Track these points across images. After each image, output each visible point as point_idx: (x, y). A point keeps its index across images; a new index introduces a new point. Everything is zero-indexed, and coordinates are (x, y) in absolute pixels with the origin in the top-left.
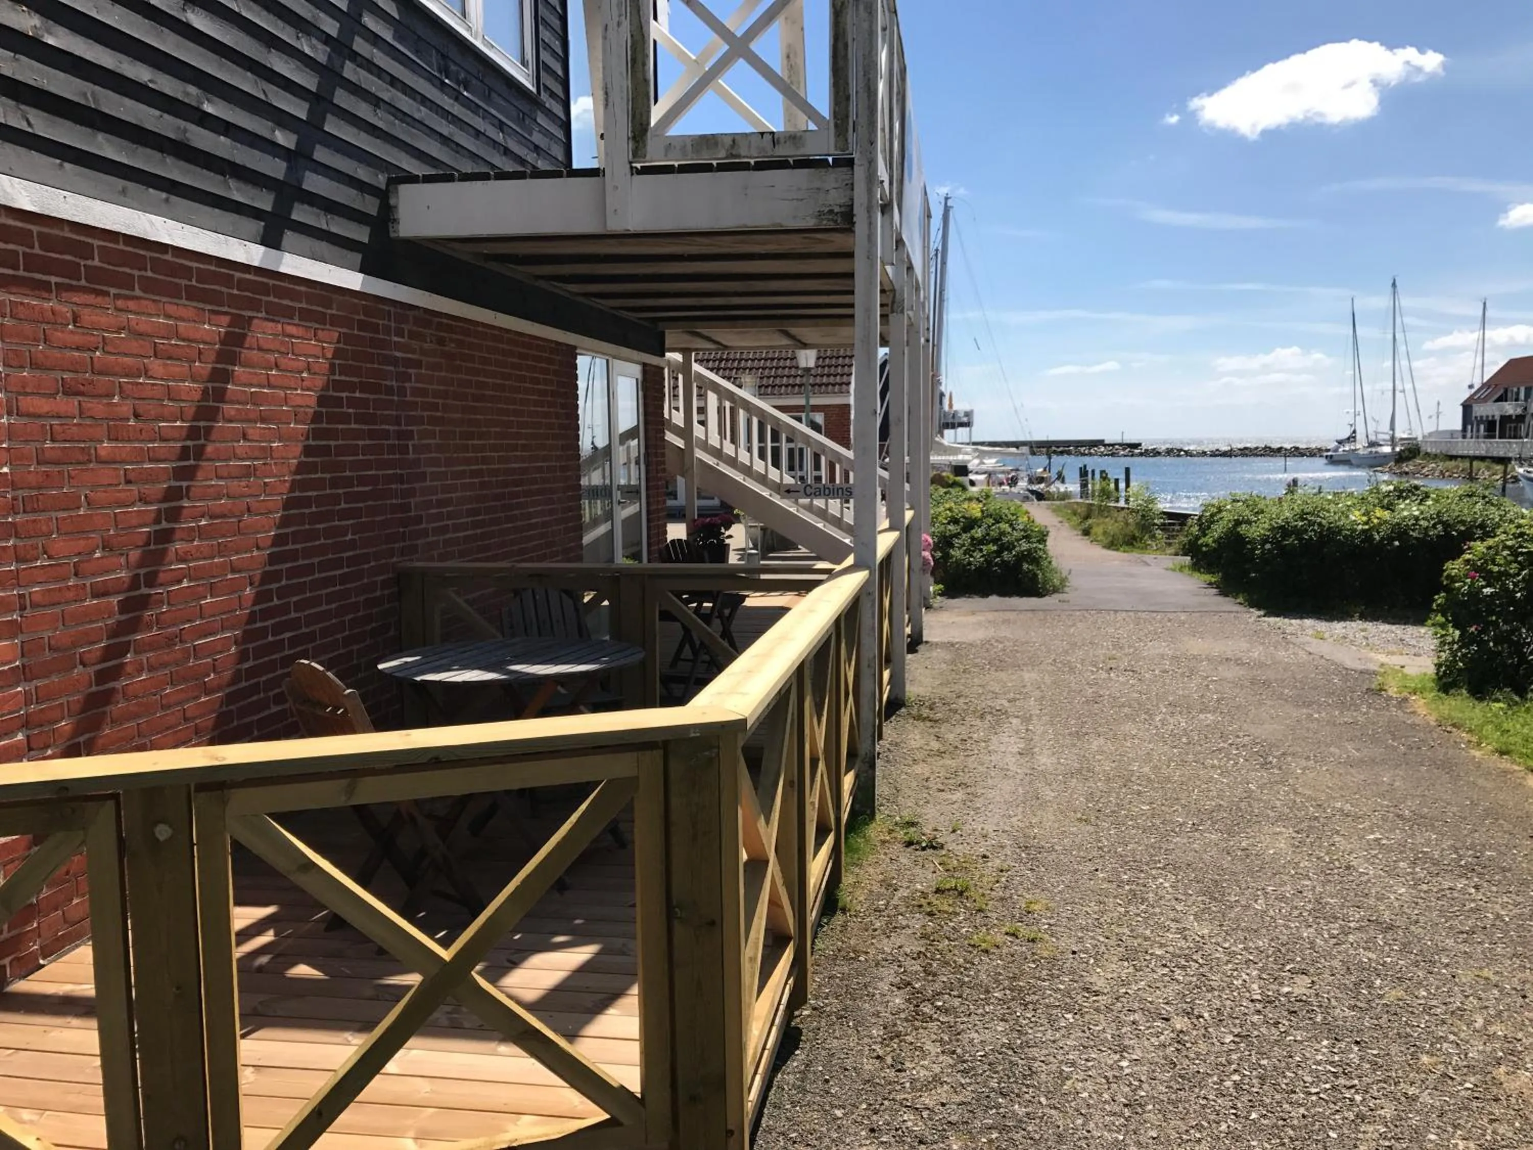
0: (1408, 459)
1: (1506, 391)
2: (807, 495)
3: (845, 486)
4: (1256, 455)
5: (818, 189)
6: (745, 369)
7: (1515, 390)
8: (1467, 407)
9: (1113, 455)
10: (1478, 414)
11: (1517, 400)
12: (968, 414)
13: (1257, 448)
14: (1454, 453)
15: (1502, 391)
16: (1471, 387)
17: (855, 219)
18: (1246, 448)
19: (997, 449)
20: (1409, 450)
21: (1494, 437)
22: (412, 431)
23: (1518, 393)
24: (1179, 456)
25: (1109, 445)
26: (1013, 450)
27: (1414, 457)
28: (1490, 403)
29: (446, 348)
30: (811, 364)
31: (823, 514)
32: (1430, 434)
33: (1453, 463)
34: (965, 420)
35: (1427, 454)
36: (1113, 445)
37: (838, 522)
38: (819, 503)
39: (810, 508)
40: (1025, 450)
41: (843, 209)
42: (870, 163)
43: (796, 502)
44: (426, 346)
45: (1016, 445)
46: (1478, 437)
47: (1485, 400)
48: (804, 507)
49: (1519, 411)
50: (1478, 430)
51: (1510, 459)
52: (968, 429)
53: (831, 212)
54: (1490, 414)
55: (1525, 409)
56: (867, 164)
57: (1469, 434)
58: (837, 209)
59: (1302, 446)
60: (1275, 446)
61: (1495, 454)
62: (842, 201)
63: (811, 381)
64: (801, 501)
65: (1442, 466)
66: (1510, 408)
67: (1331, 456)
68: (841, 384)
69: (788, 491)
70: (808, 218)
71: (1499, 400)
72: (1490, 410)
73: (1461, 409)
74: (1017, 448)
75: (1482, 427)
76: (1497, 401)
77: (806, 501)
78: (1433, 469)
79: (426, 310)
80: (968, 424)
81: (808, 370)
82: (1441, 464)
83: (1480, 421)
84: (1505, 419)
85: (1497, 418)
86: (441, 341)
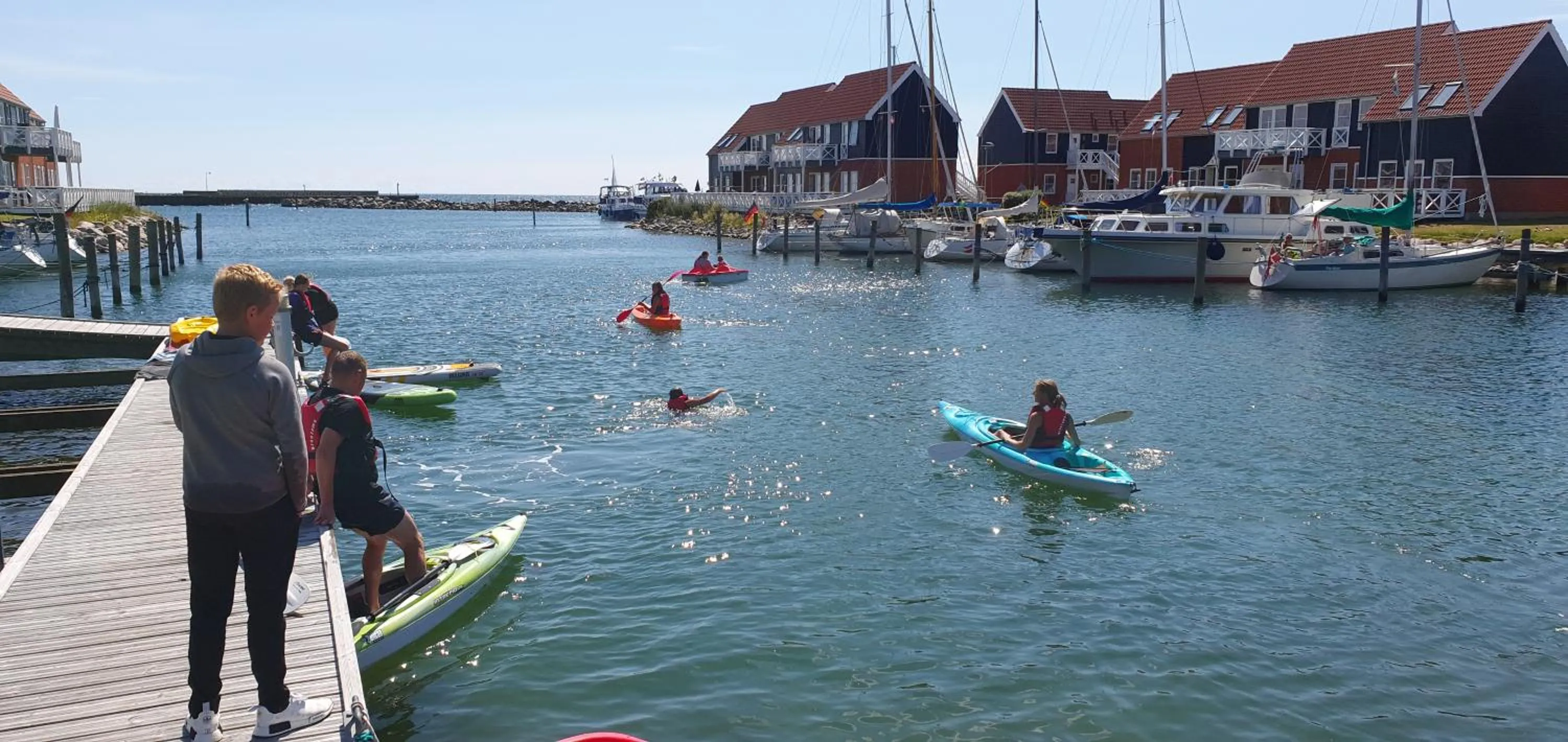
1: (749, 138)
7: (757, 139)
8: (713, 155)
10: (724, 165)
11: (759, 149)
15: (744, 141)
21: (742, 190)
23: (760, 143)
28: (734, 152)
46: (724, 190)
47: (730, 148)
49: (762, 161)
50: (724, 184)
54: (735, 164)
55: (767, 158)
57: (717, 187)
61: (742, 208)
66: (751, 158)
71: (743, 148)
72: (731, 160)
73: (707, 159)
75: (728, 179)
76: (740, 150)
83: (727, 171)
84: (749, 169)
85: (742, 169)
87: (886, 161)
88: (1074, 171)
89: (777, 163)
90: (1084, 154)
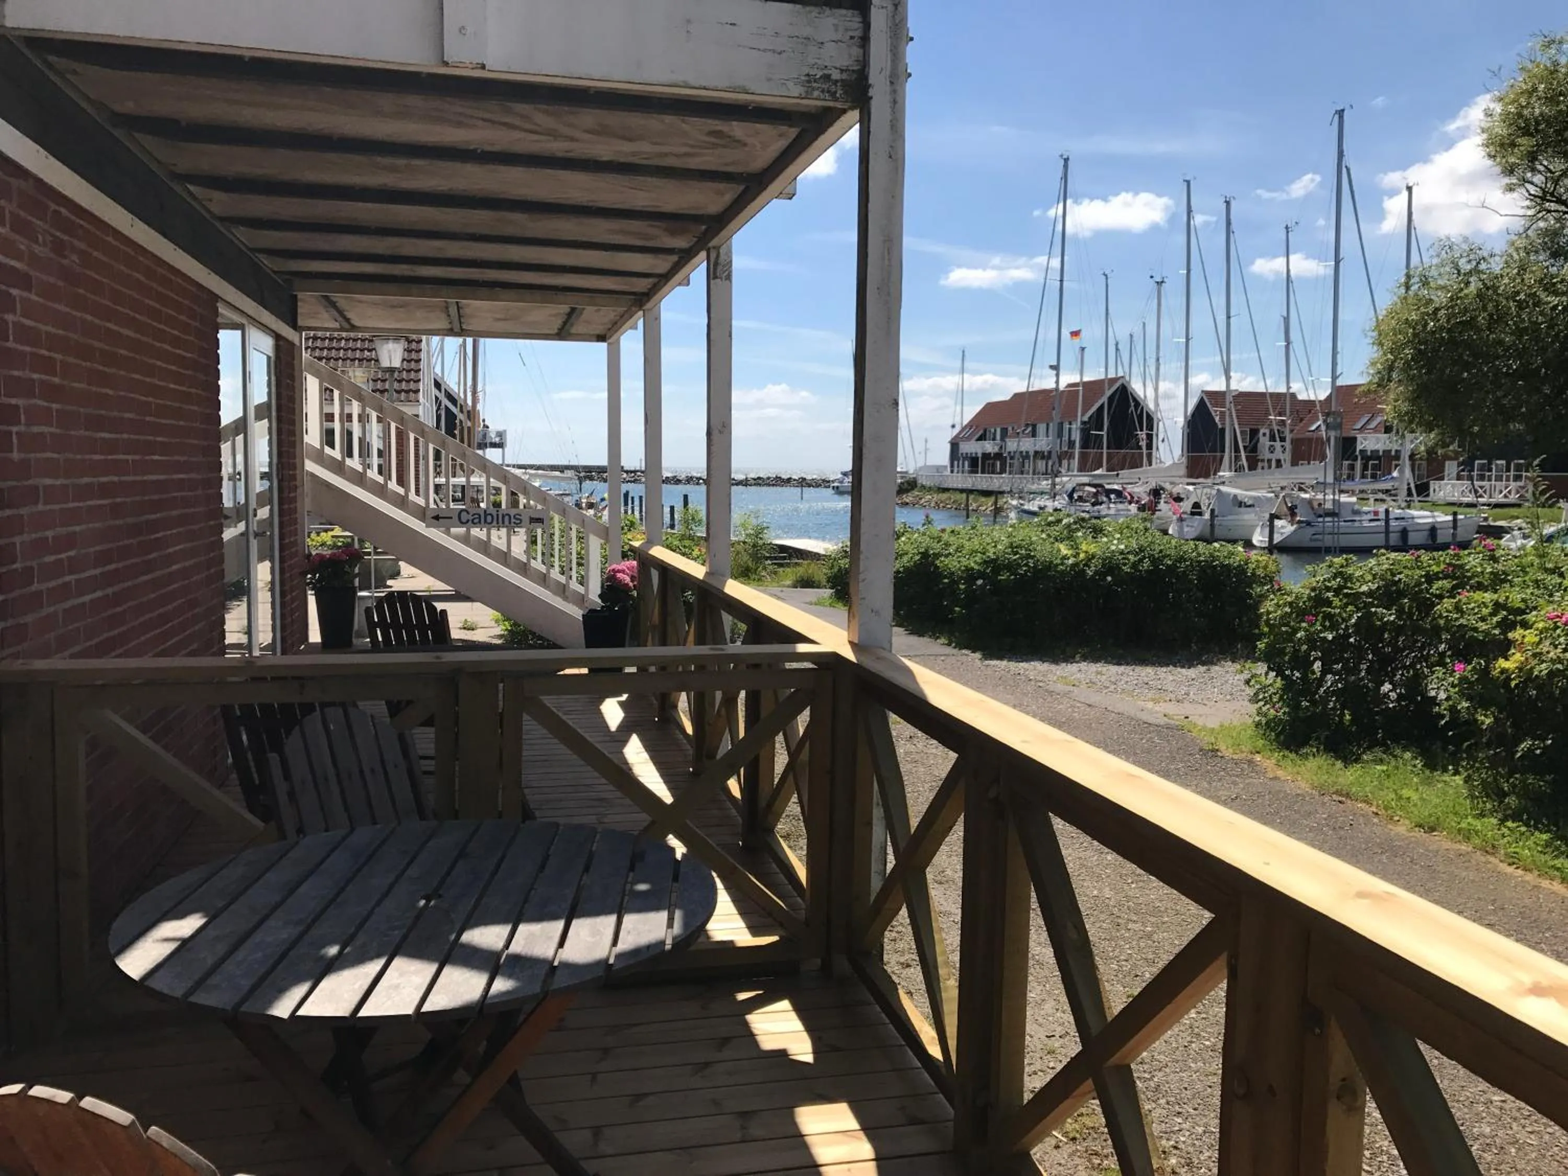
0: (907, 491)
1: (985, 431)
2: (462, 523)
3: (513, 512)
4: (769, 485)
5: (808, 39)
6: (353, 360)
7: (993, 430)
8: (953, 443)
9: (634, 482)
10: (964, 452)
11: (994, 440)
12: (500, 434)
13: (769, 478)
14: (946, 486)
15: (982, 430)
16: (953, 426)
17: (871, 92)
18: (759, 478)
19: (540, 472)
20: (908, 483)
21: (977, 473)
22: (17, 407)
23: (995, 434)
24: (698, 484)
25: (631, 472)
26: (557, 473)
27: (913, 489)
28: (973, 441)
29: (65, 262)
30: (397, 363)
31: (484, 547)
32: (921, 468)
33: (944, 496)
34: (497, 440)
35: (923, 487)
36: (635, 472)
37: (504, 558)
38: (478, 532)
39: (466, 540)
40: (569, 473)
41: (844, 76)
42: (896, 6)
43: (448, 532)
44: (37, 249)
45: (562, 469)
46: (963, 472)
47: (968, 439)
48: (457, 538)
49: (996, 449)
50: (963, 466)
51: (1002, 493)
52: (500, 450)
53: (827, 77)
54: (974, 451)
55: (1001, 447)
56: (891, 8)
57: (956, 470)
58: (836, 75)
59: (809, 477)
60: (785, 477)
61: (980, 488)
62: (845, 62)
63: (396, 385)
64: (453, 530)
65: (936, 497)
66: (989, 447)
67: (838, 487)
68: (407, 392)
69: (437, 518)
70: (790, 84)
71: (980, 439)
72: (972, 447)
73: (948, 447)
74: (562, 472)
75: (966, 463)
76: (978, 440)
77: (461, 530)
78: (929, 501)
79: (39, 182)
80: (500, 445)
81: (391, 370)
82: (935, 496)
83: (966, 457)
84: (986, 456)
85: (980, 455)
86: (59, 247)
87: (1102, 453)
88: (1263, 461)
89: (1010, 453)
90: (1272, 446)
